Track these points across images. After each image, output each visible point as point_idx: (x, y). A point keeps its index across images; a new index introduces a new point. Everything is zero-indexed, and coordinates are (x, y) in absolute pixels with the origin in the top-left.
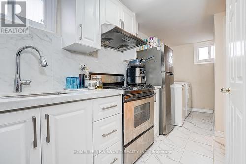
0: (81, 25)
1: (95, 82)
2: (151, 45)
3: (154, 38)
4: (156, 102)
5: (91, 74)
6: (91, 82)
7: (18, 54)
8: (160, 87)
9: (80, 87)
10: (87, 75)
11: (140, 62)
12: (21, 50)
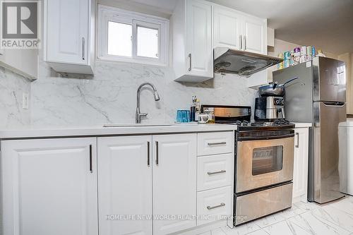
0: (190, 55)
1: (206, 115)
2: (297, 59)
3: (303, 48)
4: (297, 146)
5: (203, 106)
6: (202, 116)
7: (138, 91)
8: (310, 125)
9: (191, 121)
10: (199, 108)
11: (274, 88)
12: (141, 87)
